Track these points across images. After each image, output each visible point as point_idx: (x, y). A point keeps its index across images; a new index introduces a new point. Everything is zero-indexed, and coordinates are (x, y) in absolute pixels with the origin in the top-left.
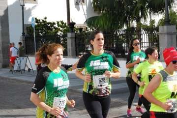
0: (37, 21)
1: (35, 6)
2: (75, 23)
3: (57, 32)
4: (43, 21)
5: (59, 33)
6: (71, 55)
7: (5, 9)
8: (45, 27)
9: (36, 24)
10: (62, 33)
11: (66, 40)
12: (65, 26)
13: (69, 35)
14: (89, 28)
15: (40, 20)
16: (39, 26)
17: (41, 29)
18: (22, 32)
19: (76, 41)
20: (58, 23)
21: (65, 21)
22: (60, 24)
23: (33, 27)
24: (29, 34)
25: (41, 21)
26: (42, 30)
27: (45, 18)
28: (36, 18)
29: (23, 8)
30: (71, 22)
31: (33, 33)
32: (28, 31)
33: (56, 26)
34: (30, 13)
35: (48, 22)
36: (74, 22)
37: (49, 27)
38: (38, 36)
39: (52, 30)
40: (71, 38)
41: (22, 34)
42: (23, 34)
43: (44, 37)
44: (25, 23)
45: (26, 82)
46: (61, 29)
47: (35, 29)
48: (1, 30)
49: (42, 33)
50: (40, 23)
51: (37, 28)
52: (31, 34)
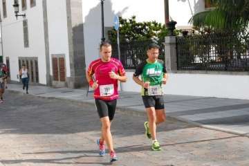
0: (122, 21)
2: (175, 23)
3: (151, 36)
4: (130, 20)
5: (153, 38)
6: (170, 68)
8: (133, 30)
9: (121, 26)
10: (156, 38)
11: (163, 47)
12: (160, 28)
13: (168, 39)
14: (197, 32)
15: (126, 21)
16: (124, 28)
17: (127, 33)
18: (101, 37)
19: (177, 48)
20: (149, 24)
22: (153, 25)
23: (117, 29)
25: (128, 21)
26: (130, 35)
27: (134, 18)
28: (120, 18)
29: (102, 3)
30: (170, 21)
31: (116, 38)
32: (110, 36)
35: (137, 22)
36: (175, 20)
37: (140, 29)
38: (123, 43)
40: (170, 44)
42: (103, 39)
43: (131, 43)
44: (105, 26)
47: (120, 33)
48: (72, 35)
49: (129, 38)
50: (127, 24)
51: (122, 31)
52: (114, 41)
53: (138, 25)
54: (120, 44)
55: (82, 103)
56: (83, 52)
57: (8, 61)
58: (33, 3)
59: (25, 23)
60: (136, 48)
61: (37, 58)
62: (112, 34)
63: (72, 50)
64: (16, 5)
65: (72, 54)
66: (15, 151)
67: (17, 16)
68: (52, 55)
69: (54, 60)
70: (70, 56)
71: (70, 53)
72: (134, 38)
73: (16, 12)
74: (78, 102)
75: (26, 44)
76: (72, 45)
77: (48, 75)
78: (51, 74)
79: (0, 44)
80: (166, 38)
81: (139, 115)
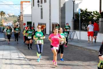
0: (82, 11)
1: (81, 2)
3: (93, 17)
4: (85, 10)
5: (94, 18)
6: (101, 31)
7: (64, 3)
8: (86, 15)
9: (81, 12)
10: (96, 18)
11: (98, 22)
12: (98, 14)
18: (72, 17)
20: (94, 12)
21: (98, 11)
22: (95, 13)
23: (79, 14)
24: (77, 18)
25: (84, 11)
26: (84, 16)
27: (86, 9)
28: (81, 9)
29: (74, 3)
30: (102, 12)
31: (79, 18)
33: (93, 14)
34: (78, 6)
35: (88, 11)
37: (89, 14)
38: (82, 19)
39: (90, 16)
40: (101, 21)
42: (73, 18)
43: (85, 20)
44: (74, 12)
46: (96, 16)
47: (80, 16)
48: (61, 15)
50: (84, 12)
51: (82, 15)
53: (88, 12)
54: (80, 20)
57: (34, 24)
58: (45, 1)
59: (42, 9)
61: (46, 24)
62: (77, 16)
63: (60, 22)
64: (38, 2)
67: (38, 6)
68: (52, 23)
69: (53, 25)
73: (38, 5)
75: (42, 18)
76: (60, 19)
77: (50, 31)
78: (51, 30)
79: (31, 17)
80: (100, 19)
81: (88, 51)
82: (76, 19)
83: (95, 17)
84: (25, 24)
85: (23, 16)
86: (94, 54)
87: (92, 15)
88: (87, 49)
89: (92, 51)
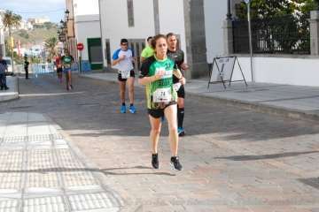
3: (291, 11)
5: (295, 13)
6: (317, 52)
10: (300, 13)
11: (308, 24)
13: (314, 14)
16: (257, 1)
17: (260, 7)
18: (226, 12)
23: (247, 2)
24: (239, 16)
26: (264, 9)
31: (246, 13)
32: (238, 10)
40: (318, 20)
41: (226, 17)
42: (229, 16)
43: (266, 19)
45: (232, 101)
46: (298, 5)
47: (251, 8)
48: (189, 10)
49: (263, 13)
51: (254, 4)
52: (243, 17)
54: (251, 21)
55: (202, 97)
56: (203, 33)
57: (108, 45)
60: (272, 26)
61: (144, 40)
62: (242, 9)
63: (189, 30)
65: (190, 35)
66: (118, 156)
70: (187, 38)
71: (186, 33)
72: (270, 13)
74: (196, 96)
75: (131, 22)
76: (189, 24)
79: (99, 23)
80: (312, 12)
81: (276, 113)
82: (237, 18)
83: (297, 8)
84: (80, 47)
85: (75, 21)
86: (294, 122)
87: (289, 5)
88: (274, 109)
89: (291, 115)
